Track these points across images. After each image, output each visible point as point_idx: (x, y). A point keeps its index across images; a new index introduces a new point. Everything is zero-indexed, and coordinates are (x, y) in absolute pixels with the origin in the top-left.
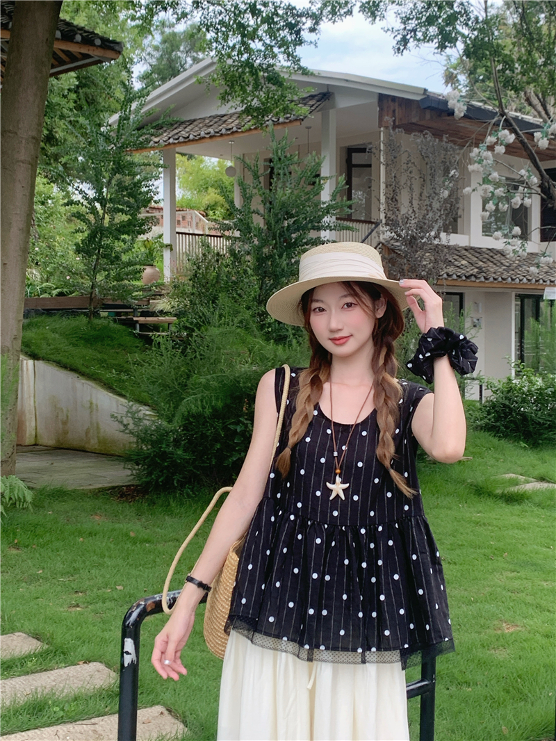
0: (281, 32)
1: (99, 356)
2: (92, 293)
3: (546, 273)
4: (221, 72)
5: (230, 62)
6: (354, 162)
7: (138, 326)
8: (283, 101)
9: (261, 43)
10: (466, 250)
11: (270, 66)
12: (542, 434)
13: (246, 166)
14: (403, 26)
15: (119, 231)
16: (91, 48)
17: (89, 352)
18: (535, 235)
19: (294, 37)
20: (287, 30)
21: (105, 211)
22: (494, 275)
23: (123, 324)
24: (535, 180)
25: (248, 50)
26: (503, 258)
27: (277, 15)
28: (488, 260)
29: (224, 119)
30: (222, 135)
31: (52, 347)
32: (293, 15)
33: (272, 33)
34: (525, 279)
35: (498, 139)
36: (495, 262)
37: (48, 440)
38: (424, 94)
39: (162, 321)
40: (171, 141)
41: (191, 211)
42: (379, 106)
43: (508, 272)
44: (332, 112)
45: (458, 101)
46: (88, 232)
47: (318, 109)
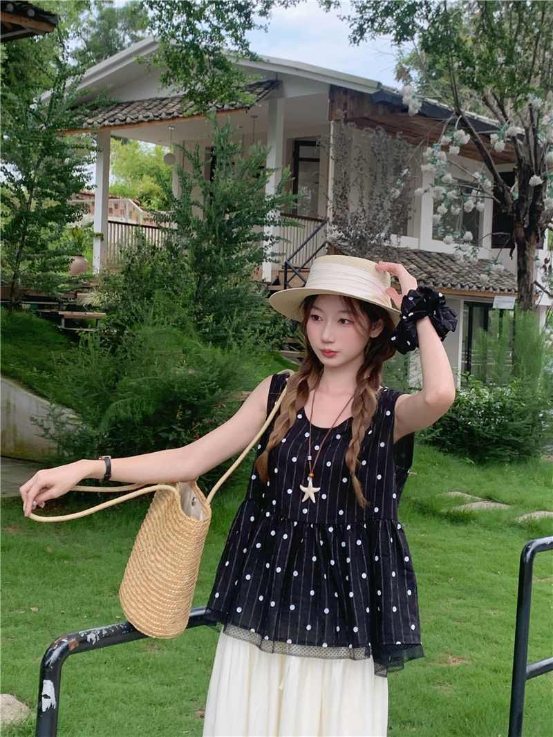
0: (229, 13)
1: (19, 352)
2: (13, 284)
3: (496, 280)
4: (163, 52)
5: (173, 42)
6: (301, 156)
7: (63, 321)
8: (229, 87)
9: (207, 24)
10: (416, 253)
11: (216, 49)
12: (487, 450)
13: (186, 154)
14: (359, 16)
15: (47, 218)
16: (23, 18)
17: (8, 347)
18: (487, 241)
19: (243, 20)
20: (236, 12)
21: (31, 194)
22: (443, 281)
23: (47, 318)
24: (489, 183)
25: (193, 30)
26: (452, 263)
28: (437, 264)
29: (165, 102)
30: (161, 119)
33: (220, 15)
34: (475, 287)
35: (453, 139)
36: (445, 267)
38: (378, 88)
39: (90, 317)
40: (106, 123)
41: (125, 199)
42: (330, 98)
43: (458, 279)
44: (280, 102)
45: (413, 97)
46: (12, 217)
47: (265, 97)
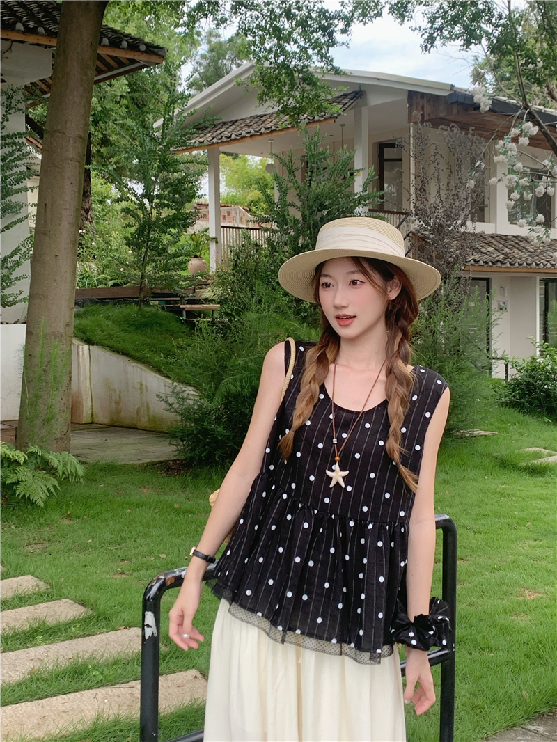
0: (314, 34)
1: (148, 341)
2: (141, 283)
4: (259, 73)
5: (267, 64)
6: (386, 156)
7: (184, 313)
8: (317, 100)
9: (296, 46)
10: (493, 237)
11: (304, 67)
13: (283, 163)
14: (430, 25)
15: (166, 225)
16: (137, 53)
17: (139, 338)
19: (327, 38)
20: (320, 32)
21: (152, 206)
22: (519, 261)
23: (171, 311)
25: (284, 52)
26: (528, 244)
27: (311, 18)
28: (514, 246)
29: (263, 119)
30: (261, 134)
31: (105, 333)
32: (326, 18)
33: (305, 35)
34: (549, 264)
35: (522, 131)
36: (520, 248)
37: (103, 418)
38: (451, 90)
39: (207, 309)
40: (215, 140)
41: (236, 206)
42: (409, 102)
43: (533, 258)
44: (364, 110)
45: (484, 96)
46: (138, 225)
47: (351, 107)
